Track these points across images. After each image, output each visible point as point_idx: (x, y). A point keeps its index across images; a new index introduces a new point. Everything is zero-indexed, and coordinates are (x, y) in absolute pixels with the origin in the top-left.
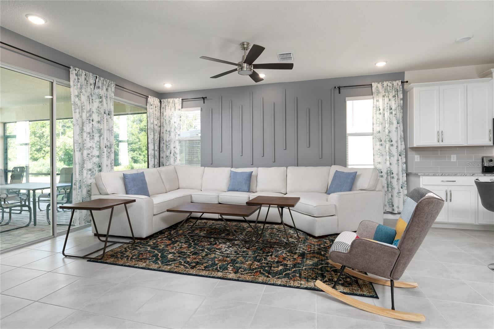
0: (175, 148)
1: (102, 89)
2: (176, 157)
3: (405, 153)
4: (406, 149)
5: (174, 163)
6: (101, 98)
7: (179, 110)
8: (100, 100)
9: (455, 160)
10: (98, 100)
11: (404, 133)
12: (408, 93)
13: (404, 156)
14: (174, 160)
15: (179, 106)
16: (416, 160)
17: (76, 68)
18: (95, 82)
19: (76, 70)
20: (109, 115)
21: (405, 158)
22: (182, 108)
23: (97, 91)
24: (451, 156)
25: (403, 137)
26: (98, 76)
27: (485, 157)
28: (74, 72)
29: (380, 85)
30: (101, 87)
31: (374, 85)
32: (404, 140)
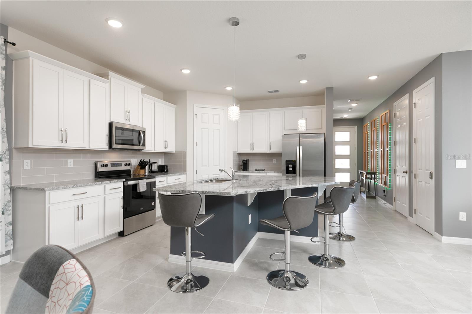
3: (8, 157)
4: (10, 150)
9: (72, 166)
11: (6, 124)
12: (14, 62)
13: (7, 161)
16: (25, 168)
21: (8, 165)
25: (6, 130)
27: (99, 162)
32: (7, 135)
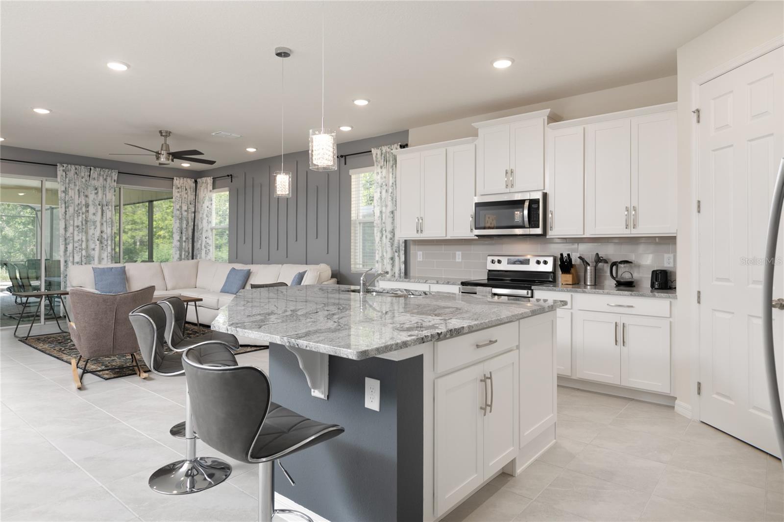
0: (208, 239)
1: (98, 180)
2: (209, 250)
3: (404, 249)
5: (206, 257)
6: (96, 189)
7: (211, 191)
8: (96, 191)
9: (460, 260)
10: (94, 192)
13: (403, 252)
14: (206, 253)
15: (210, 187)
16: (418, 260)
17: (64, 165)
18: (89, 174)
19: (63, 166)
20: (107, 206)
21: (404, 256)
22: (213, 189)
23: (93, 182)
24: (455, 253)
26: (92, 168)
28: (62, 168)
29: (379, 152)
30: (96, 178)
31: (374, 151)
